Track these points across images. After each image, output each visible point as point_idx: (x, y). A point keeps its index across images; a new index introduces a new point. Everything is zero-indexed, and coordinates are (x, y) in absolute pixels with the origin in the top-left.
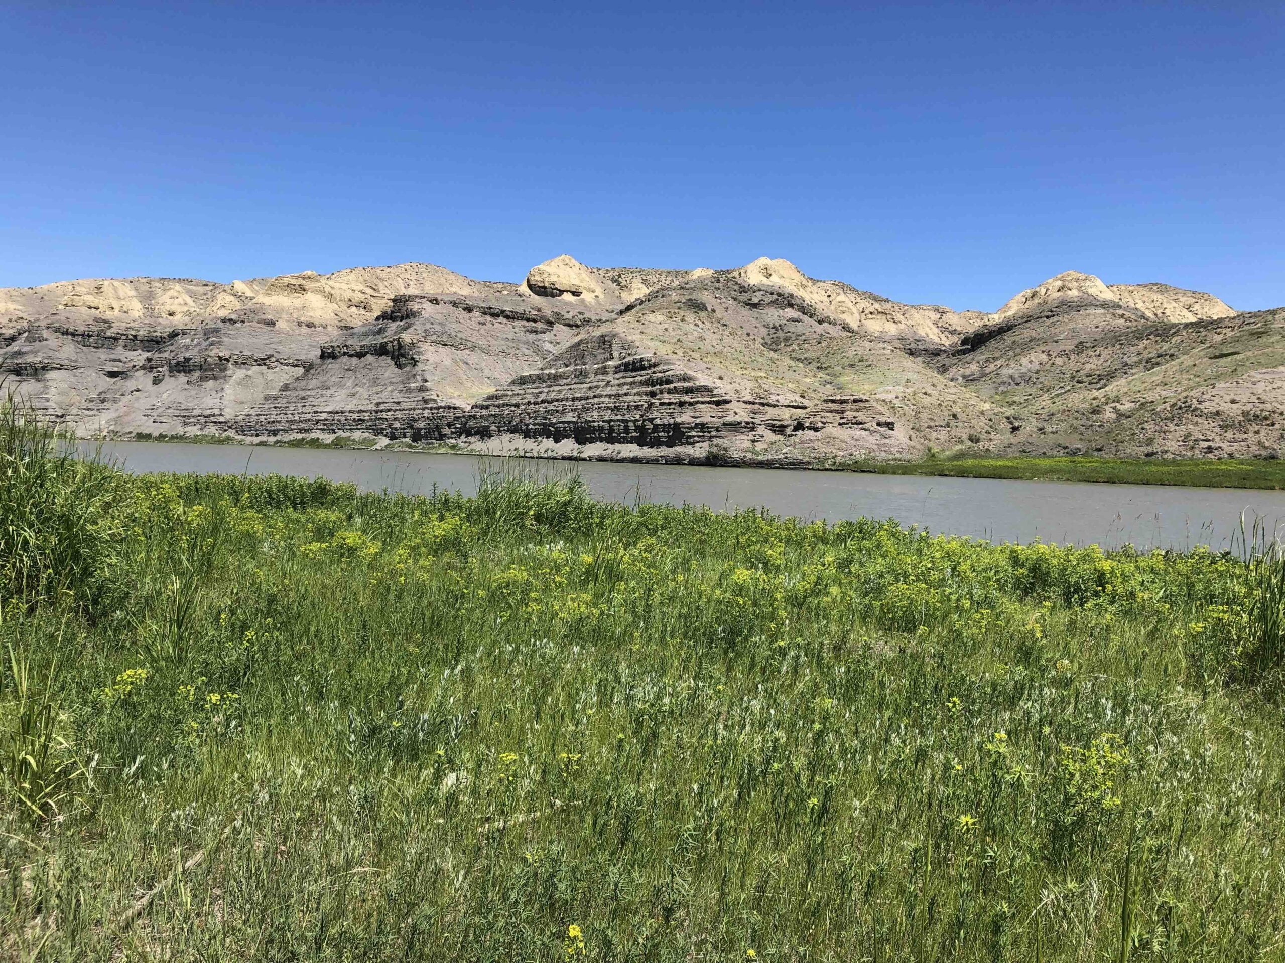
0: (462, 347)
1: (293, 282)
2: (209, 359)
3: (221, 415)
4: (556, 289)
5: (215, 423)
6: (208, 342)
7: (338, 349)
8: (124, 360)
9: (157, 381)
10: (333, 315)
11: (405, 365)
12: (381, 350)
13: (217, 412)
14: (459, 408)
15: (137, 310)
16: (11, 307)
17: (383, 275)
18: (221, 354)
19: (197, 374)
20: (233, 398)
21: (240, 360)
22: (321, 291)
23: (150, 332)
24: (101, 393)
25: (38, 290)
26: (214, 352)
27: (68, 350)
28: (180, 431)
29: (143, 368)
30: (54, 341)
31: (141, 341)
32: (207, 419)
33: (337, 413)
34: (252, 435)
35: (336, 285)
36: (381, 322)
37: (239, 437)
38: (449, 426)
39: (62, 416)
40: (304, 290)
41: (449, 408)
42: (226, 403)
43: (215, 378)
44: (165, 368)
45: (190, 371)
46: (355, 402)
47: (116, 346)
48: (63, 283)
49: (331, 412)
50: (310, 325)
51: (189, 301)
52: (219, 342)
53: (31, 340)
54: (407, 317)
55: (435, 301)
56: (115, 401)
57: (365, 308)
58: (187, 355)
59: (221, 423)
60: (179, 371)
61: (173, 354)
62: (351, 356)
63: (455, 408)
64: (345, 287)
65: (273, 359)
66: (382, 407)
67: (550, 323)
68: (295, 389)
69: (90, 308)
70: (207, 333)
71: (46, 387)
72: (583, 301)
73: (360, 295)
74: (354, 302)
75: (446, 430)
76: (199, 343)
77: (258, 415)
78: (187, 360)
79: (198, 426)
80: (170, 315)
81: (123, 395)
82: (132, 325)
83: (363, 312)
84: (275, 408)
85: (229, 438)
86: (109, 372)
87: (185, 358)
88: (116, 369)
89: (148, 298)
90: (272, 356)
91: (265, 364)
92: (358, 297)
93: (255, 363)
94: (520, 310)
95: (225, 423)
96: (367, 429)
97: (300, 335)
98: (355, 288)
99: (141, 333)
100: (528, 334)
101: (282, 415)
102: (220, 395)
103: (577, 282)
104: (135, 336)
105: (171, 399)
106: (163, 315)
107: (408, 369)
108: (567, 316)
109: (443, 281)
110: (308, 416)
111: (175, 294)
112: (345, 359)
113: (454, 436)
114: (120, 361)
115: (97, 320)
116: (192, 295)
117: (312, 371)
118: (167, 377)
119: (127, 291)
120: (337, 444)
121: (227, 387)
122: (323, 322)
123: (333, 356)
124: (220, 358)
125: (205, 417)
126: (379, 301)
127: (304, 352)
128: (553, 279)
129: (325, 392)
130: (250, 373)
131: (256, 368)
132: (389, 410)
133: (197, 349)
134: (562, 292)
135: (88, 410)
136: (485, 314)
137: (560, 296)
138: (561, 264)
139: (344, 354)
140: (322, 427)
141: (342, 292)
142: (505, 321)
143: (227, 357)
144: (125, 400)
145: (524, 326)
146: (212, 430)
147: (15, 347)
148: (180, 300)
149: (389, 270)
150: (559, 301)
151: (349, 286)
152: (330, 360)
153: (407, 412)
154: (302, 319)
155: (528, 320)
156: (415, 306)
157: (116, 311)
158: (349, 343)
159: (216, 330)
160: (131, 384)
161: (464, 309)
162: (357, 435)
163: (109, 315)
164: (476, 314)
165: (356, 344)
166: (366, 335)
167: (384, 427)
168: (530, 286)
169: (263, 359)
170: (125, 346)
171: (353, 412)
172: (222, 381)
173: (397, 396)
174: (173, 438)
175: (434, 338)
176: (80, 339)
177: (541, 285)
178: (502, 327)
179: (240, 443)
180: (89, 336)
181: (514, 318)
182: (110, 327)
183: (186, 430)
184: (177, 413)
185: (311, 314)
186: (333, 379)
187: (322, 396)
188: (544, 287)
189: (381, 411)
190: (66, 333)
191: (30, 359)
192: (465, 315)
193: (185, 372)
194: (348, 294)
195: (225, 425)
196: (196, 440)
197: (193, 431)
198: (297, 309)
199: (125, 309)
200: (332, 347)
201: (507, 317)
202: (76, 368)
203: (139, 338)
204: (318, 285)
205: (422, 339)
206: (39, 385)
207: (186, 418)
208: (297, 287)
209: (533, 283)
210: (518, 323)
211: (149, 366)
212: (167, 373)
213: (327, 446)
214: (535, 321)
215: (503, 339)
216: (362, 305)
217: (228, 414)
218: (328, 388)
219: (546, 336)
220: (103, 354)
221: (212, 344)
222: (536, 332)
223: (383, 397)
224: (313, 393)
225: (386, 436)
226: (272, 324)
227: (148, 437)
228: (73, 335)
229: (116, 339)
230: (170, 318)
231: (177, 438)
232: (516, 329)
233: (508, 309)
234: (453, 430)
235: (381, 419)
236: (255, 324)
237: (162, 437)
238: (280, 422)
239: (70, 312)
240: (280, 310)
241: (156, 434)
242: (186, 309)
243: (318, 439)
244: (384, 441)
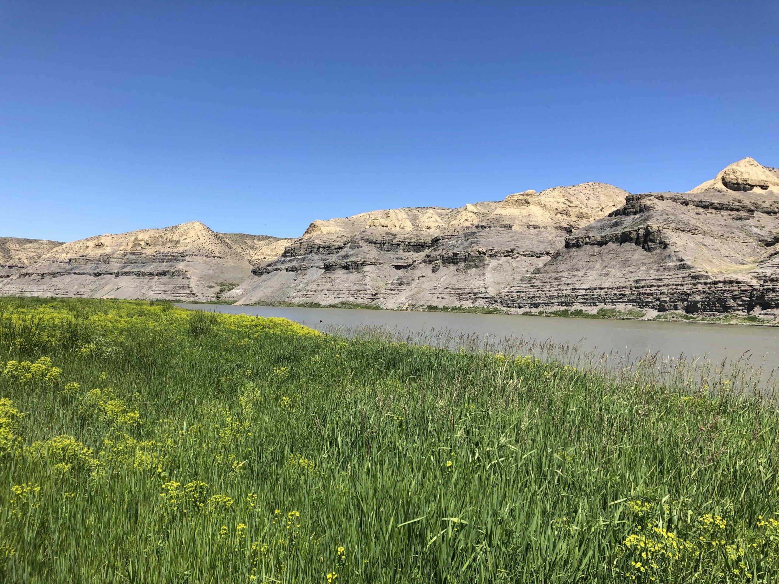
0: (696, 232)
1: (521, 198)
2: (472, 253)
3: (487, 292)
4: (748, 184)
5: (483, 298)
6: (468, 242)
7: (581, 240)
8: (404, 258)
9: (434, 270)
10: (549, 219)
11: (654, 249)
12: (624, 238)
13: (483, 290)
14: (744, 282)
15: (409, 226)
16: (338, 229)
17: (571, 192)
18: (480, 250)
19: (463, 264)
20: (492, 280)
21: (493, 253)
22: (539, 203)
23: (417, 240)
24: (398, 279)
25: (351, 218)
26: (475, 248)
27: (373, 253)
28: (457, 304)
29: (424, 261)
30: (365, 247)
31: (413, 246)
32: (476, 296)
33: (595, 289)
34: (516, 307)
35: (547, 199)
36: (613, 217)
37: (505, 309)
38: (735, 299)
39: (375, 294)
40: (528, 203)
41: (731, 282)
42: (488, 284)
43: (476, 266)
44: (440, 261)
45: (457, 262)
46: (610, 280)
47: (399, 250)
48: (364, 214)
49: (589, 289)
50: (536, 227)
51: (439, 219)
52: (477, 242)
53: (353, 247)
54: (641, 211)
55: (661, 198)
56: (408, 284)
57: (566, 215)
58: (455, 252)
59: (487, 298)
60: (450, 263)
61: (444, 252)
62: (592, 245)
63: (738, 282)
64: (552, 200)
65: (515, 252)
66: (642, 284)
67: (752, 211)
68: (546, 272)
69: (383, 226)
70: (466, 236)
71: (364, 276)
72: (771, 193)
73: (563, 205)
74: (560, 210)
75: (732, 303)
76: (462, 243)
77: (518, 292)
78: (455, 255)
79: (470, 301)
80: (428, 229)
81: (413, 280)
82: (407, 236)
83: (565, 217)
84: (532, 286)
85: (496, 309)
86: (396, 266)
87: (454, 253)
88: (400, 264)
89: (414, 219)
90: (515, 249)
91: (509, 256)
92: (561, 207)
93: (503, 255)
94: (725, 202)
95: (490, 298)
96: (629, 302)
97: (530, 234)
98: (559, 200)
99: (413, 240)
100: (735, 221)
101: (540, 292)
102: (482, 278)
103: (764, 178)
104: (409, 243)
105: (447, 281)
106: (424, 229)
107: (658, 251)
108: (764, 205)
110: (568, 292)
111: (430, 215)
112: (588, 247)
113: (740, 308)
114: (401, 259)
115: (387, 234)
116: (440, 215)
117: (560, 258)
118: (441, 267)
119: (402, 215)
120: (603, 314)
121: (486, 272)
122: (544, 225)
123: (578, 246)
124: (479, 252)
125: (474, 294)
127: (536, 246)
128: (745, 176)
129: (575, 273)
130: (500, 262)
131: (504, 259)
132: (651, 286)
133: (461, 247)
134: (752, 186)
135: (392, 290)
136: (697, 206)
137: (751, 190)
138: (747, 165)
139: (587, 243)
140: (581, 301)
141: (551, 203)
142: (714, 211)
143: (485, 251)
144: (415, 283)
145: (730, 215)
146: (481, 303)
147: (343, 252)
148: (433, 219)
149: (574, 188)
150: (752, 194)
151: (555, 199)
152: (575, 249)
153: (674, 287)
154: (530, 223)
155: (732, 210)
156: (647, 202)
157: (398, 227)
158: (591, 234)
159: (474, 234)
160: (417, 273)
161: (682, 204)
162: (620, 307)
163: (393, 230)
164: (691, 207)
165: (597, 236)
167: (649, 300)
168: (725, 184)
169: (508, 252)
170: (404, 249)
171: (612, 288)
172: (481, 268)
173: (654, 275)
174: (454, 309)
175: (673, 225)
176: (378, 246)
177: (735, 182)
178: (711, 215)
179: (507, 313)
180: (384, 244)
181: (720, 209)
182: (395, 238)
183: (461, 303)
184: (453, 291)
185: (535, 219)
186: (581, 263)
187: (574, 276)
188: (738, 184)
189: (643, 287)
190: (371, 242)
191: (354, 259)
192: (683, 208)
193: (454, 263)
194: (555, 205)
195: (491, 300)
196: (470, 311)
197: (467, 304)
198: (524, 216)
199: (402, 226)
200: (576, 238)
201: (716, 208)
202: (378, 264)
203: (411, 244)
204: (537, 199)
205: (666, 227)
206: (360, 275)
207: (460, 294)
208: (523, 201)
209: (729, 180)
210: (723, 212)
211: (428, 260)
212: (441, 264)
213: (594, 316)
214: (738, 210)
215: (718, 226)
216: (564, 212)
217: (492, 292)
218: (578, 270)
219: (750, 222)
220: (392, 255)
221: (472, 243)
222: (741, 219)
223: (640, 275)
224: (564, 274)
225: (652, 308)
226: (510, 227)
227: (436, 308)
228: (375, 243)
229: (399, 245)
230: (428, 230)
231: (456, 309)
232: (725, 217)
233: (716, 201)
234: (740, 303)
235: (645, 293)
236: (498, 228)
237: (445, 309)
238: (540, 297)
239: (373, 229)
240: (513, 218)
241: (441, 306)
242: (437, 224)
243: (581, 310)
244: (653, 313)
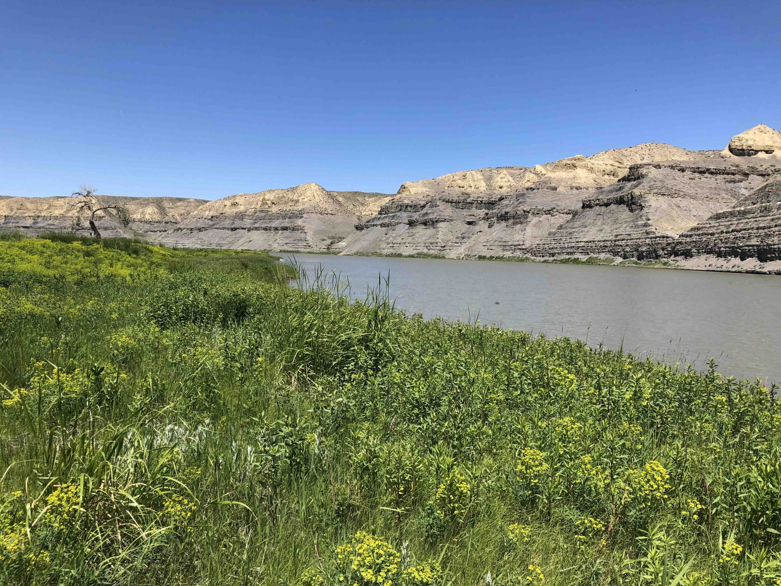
0: (676, 196)
1: (568, 162)
2: (518, 212)
3: (523, 245)
4: (753, 150)
5: (520, 249)
6: (518, 202)
7: (593, 202)
8: (475, 215)
9: (490, 226)
10: (592, 181)
11: (635, 210)
12: (620, 201)
13: (521, 243)
14: (670, 237)
15: (483, 186)
16: (424, 189)
17: (626, 153)
18: (525, 209)
19: (511, 221)
20: (530, 234)
21: (536, 212)
22: (586, 167)
23: (489, 198)
24: (462, 234)
25: (437, 180)
26: (521, 208)
27: (447, 211)
28: (501, 254)
29: (484, 219)
30: (442, 206)
31: (485, 204)
32: (516, 247)
33: (591, 242)
34: (540, 256)
35: (596, 162)
36: (621, 183)
37: (533, 258)
38: (663, 249)
39: (444, 247)
40: (575, 167)
42: (526, 237)
43: (521, 223)
44: (495, 218)
45: (508, 219)
46: (602, 235)
47: (472, 207)
48: (449, 175)
49: (587, 242)
50: (577, 188)
51: (511, 179)
52: (524, 202)
53: (432, 207)
54: (639, 178)
55: (658, 167)
56: (469, 238)
57: (614, 175)
58: (506, 210)
59: (523, 249)
60: (502, 220)
61: (499, 210)
62: (601, 206)
64: (601, 162)
65: (555, 210)
66: (619, 238)
67: (746, 175)
68: (566, 228)
69: (460, 187)
70: (518, 196)
71: (437, 231)
72: (774, 157)
73: (610, 167)
74: (607, 172)
75: (661, 252)
76: (513, 203)
77: (544, 244)
78: (507, 213)
79: (511, 251)
80: (500, 188)
81: (473, 234)
82: (480, 195)
83: (612, 177)
84: (554, 240)
85: (527, 258)
86: (468, 222)
87: (505, 212)
88: (471, 220)
89: (489, 179)
90: (554, 208)
91: (550, 214)
92: (609, 168)
93: (544, 213)
94: (722, 167)
95: (525, 249)
96: (608, 252)
97: (571, 194)
98: (607, 163)
99: (484, 199)
100: (727, 183)
101: (558, 244)
102: (523, 233)
103: (770, 143)
104: (481, 201)
105: (497, 236)
106: (497, 188)
107: (637, 212)
108: (760, 169)
109: (667, 153)
110: (573, 244)
111: (503, 176)
112: (597, 208)
113: (666, 256)
114: (473, 215)
115: (463, 194)
116: (512, 175)
117: (577, 216)
118: (495, 224)
119: (478, 176)
120: (590, 262)
121: (527, 228)
122: (585, 186)
123: (590, 206)
124: (524, 211)
125: (515, 246)
126: (623, 170)
127: (574, 205)
128: (750, 143)
129: (584, 229)
130: (541, 219)
131: (545, 216)
132: (623, 240)
133: (512, 207)
134: (757, 152)
135: (456, 243)
136: (694, 172)
137: (755, 154)
138: (757, 132)
139: (597, 205)
140: (581, 251)
141: (599, 166)
142: (710, 176)
143: (528, 210)
144: (474, 237)
145: (724, 178)
146: (518, 253)
147: (424, 211)
148: (506, 179)
149: (630, 149)
150: (755, 158)
151: (604, 162)
152: (588, 209)
153: (635, 240)
154: (573, 185)
155: (728, 174)
156: (644, 171)
157: (473, 188)
158: (600, 197)
159: (523, 195)
160: (477, 228)
161: (679, 170)
162: (602, 256)
163: (469, 190)
164: (688, 173)
165: (604, 198)
166: (611, 192)
167: (619, 250)
168: (731, 150)
169: (549, 211)
170: (476, 207)
171: (600, 241)
172: (525, 224)
173: (629, 230)
174: (497, 258)
175: (656, 191)
176: (454, 204)
177: (740, 148)
178: (708, 181)
179: (533, 261)
180: (459, 203)
181: (717, 173)
182: (469, 197)
183: (504, 253)
184: (500, 244)
185: (579, 181)
186: (589, 221)
187: (582, 232)
188: (743, 150)
189: (618, 240)
190: (448, 202)
191: (431, 217)
192: (681, 174)
193: (505, 220)
194: (603, 167)
195: (525, 251)
196: (509, 259)
197: (508, 254)
198: (570, 179)
199: (477, 186)
200: (590, 200)
201: (712, 173)
202: (451, 220)
203: (483, 202)
204: (584, 163)
205: (648, 192)
206: (435, 230)
207: (504, 247)
208: (571, 165)
209: (734, 147)
210: (718, 177)
211: (487, 218)
212: (496, 221)
213: (583, 263)
214: (733, 174)
215: (707, 188)
216: (612, 173)
217: (527, 244)
218: (586, 227)
219: (742, 184)
220: (465, 212)
221: (520, 203)
222: (734, 182)
223: (620, 231)
224: (577, 230)
225: (620, 256)
226: (555, 189)
227: (484, 257)
228: (451, 202)
229: (472, 203)
230: (500, 189)
231: (499, 258)
232: (718, 181)
233: (712, 167)
234: (666, 252)
235: (618, 245)
236: (545, 190)
237: (491, 258)
238: (556, 248)
239: (451, 190)
240: (560, 180)
241: (488, 256)
242: (509, 184)
243: (578, 258)
244: (619, 260)
